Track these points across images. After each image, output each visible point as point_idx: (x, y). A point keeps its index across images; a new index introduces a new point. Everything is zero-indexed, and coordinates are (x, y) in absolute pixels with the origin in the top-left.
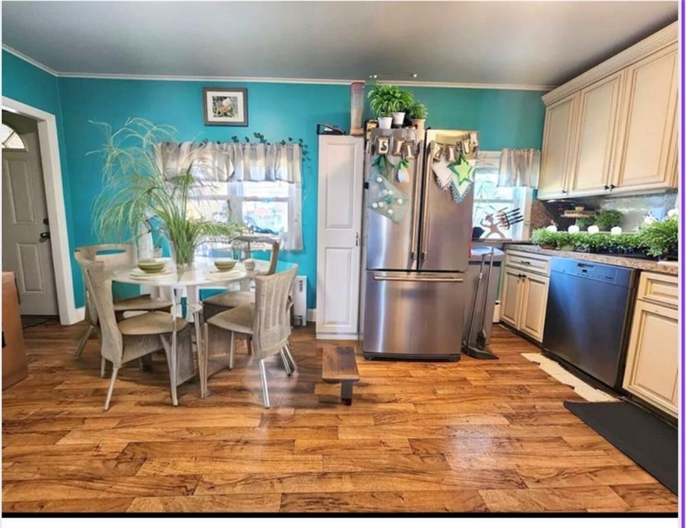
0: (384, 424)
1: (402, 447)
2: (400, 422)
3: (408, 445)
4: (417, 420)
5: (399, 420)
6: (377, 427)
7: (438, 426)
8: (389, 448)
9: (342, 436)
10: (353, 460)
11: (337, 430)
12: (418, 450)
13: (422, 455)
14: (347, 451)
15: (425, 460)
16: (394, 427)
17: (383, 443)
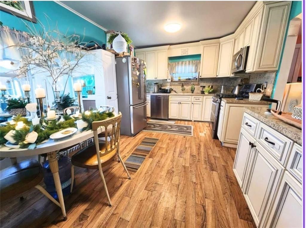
0: (132, 194)
1: (147, 194)
2: (135, 187)
3: (147, 192)
4: (137, 180)
5: (134, 187)
6: (132, 198)
7: (143, 176)
8: (145, 200)
9: (128, 219)
10: (145, 220)
11: (123, 219)
12: (151, 189)
13: (154, 189)
14: (138, 220)
15: (156, 189)
16: (136, 191)
17: (142, 200)
